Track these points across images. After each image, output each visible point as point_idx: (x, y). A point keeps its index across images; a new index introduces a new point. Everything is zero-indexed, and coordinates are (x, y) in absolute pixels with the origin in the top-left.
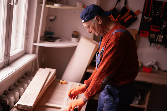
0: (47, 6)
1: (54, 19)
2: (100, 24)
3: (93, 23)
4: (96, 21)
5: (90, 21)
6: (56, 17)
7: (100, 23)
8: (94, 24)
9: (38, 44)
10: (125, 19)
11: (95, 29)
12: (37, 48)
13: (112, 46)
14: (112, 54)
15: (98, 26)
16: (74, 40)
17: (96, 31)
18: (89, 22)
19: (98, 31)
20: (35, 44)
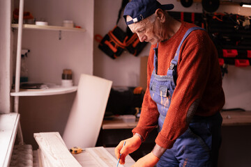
0: (27, 26)
1: (26, 54)
2: (164, 23)
3: (152, 22)
4: (156, 17)
5: (148, 19)
6: (29, 51)
7: (163, 21)
8: (154, 23)
9: (17, 94)
10: (133, 43)
11: (154, 32)
12: (17, 102)
13: (196, 51)
14: (197, 64)
15: (160, 26)
16: (67, 83)
17: (155, 36)
18: (145, 20)
19: (159, 34)
20: (13, 94)
